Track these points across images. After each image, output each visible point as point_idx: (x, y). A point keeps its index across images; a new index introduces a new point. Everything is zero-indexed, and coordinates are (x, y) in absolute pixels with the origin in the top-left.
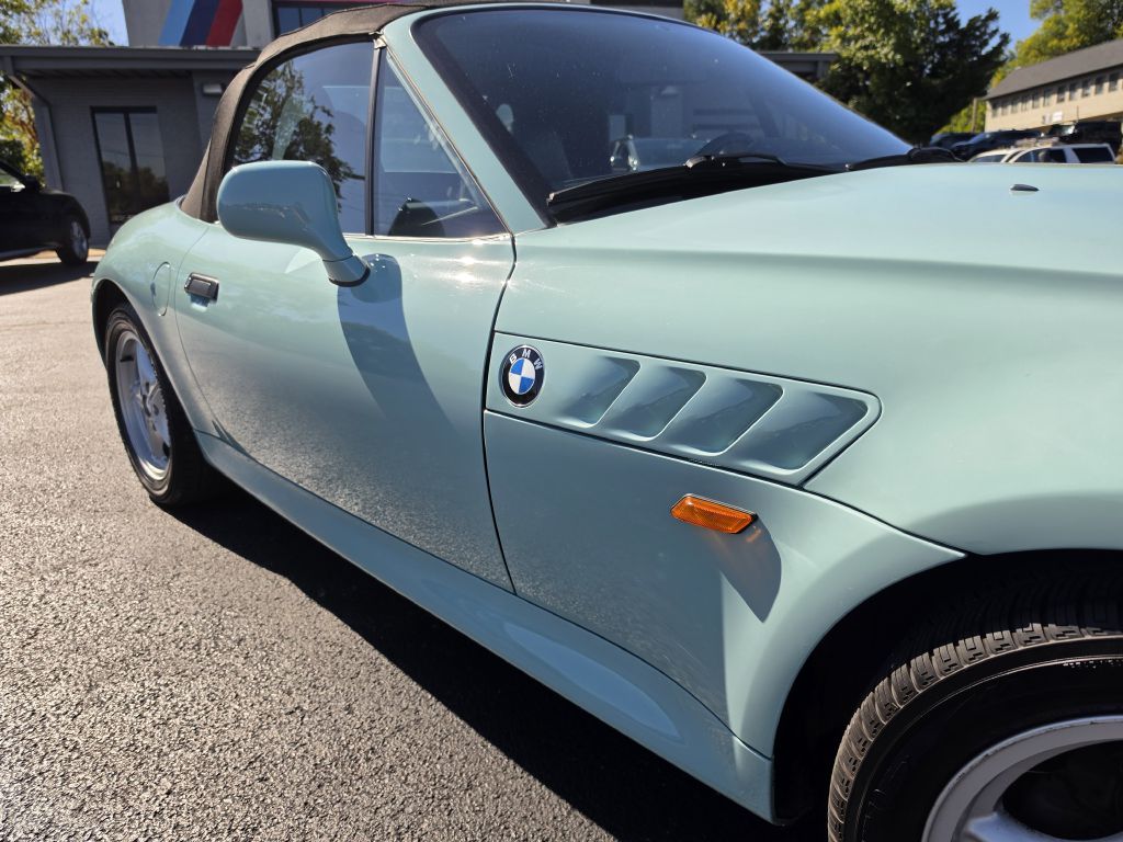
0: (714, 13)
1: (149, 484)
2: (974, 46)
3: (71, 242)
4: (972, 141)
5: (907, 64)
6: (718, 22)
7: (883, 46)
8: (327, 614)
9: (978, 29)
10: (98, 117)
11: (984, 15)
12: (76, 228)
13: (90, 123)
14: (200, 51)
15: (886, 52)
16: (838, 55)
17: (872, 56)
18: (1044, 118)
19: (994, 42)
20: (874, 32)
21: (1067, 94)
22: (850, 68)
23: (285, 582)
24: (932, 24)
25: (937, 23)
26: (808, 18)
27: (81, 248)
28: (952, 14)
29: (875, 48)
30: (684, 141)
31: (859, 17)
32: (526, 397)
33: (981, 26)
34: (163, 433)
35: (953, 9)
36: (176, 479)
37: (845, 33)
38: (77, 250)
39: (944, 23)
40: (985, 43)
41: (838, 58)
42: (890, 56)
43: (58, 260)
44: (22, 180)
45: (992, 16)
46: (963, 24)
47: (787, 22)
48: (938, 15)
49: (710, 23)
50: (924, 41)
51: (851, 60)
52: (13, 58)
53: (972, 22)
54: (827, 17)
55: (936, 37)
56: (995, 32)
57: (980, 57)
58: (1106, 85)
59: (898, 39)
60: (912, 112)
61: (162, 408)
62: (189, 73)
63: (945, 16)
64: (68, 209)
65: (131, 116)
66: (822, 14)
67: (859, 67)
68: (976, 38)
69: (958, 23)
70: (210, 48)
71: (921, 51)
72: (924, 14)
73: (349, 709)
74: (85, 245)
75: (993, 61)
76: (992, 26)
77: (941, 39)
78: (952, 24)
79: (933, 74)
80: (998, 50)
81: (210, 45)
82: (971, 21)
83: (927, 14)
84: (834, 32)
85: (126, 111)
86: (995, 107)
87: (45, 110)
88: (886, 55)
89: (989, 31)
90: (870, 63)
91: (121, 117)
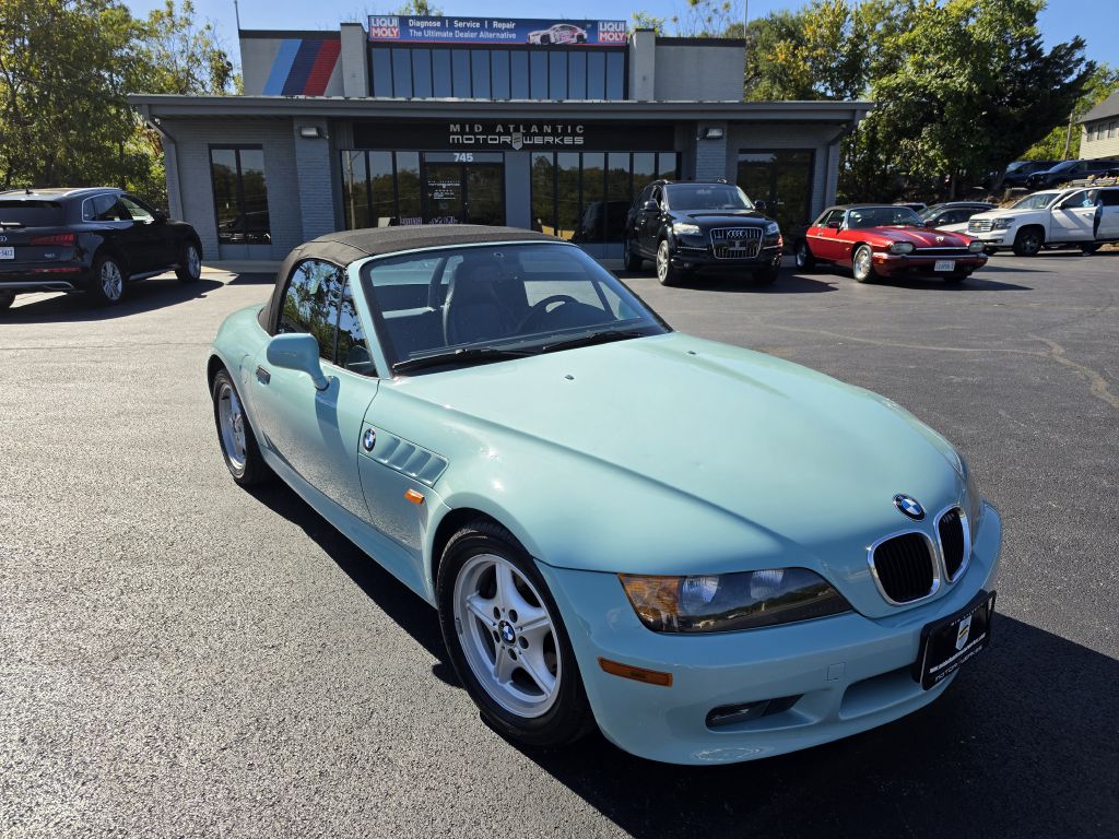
0: (793, 37)
1: (234, 471)
2: (1059, 74)
3: (187, 265)
4: (1051, 171)
5: (983, 92)
6: (796, 48)
7: (959, 75)
8: (315, 544)
9: (1061, 57)
10: (214, 151)
11: (1070, 43)
12: (192, 251)
13: (208, 157)
14: (300, 100)
15: (960, 81)
16: (914, 83)
17: (947, 85)
19: (1083, 68)
20: (952, 61)
22: (924, 95)
23: (298, 528)
24: (1013, 53)
25: (1019, 50)
26: (887, 44)
27: (195, 267)
28: (1036, 42)
29: (951, 77)
30: (714, 187)
31: (936, 45)
32: (370, 449)
33: (1067, 54)
34: (242, 443)
35: (1037, 37)
36: (248, 469)
37: (923, 61)
38: (192, 270)
39: (1027, 51)
40: (1070, 72)
41: (912, 86)
42: (965, 85)
43: (174, 277)
44: (153, 214)
45: (1078, 44)
46: (1047, 53)
47: (869, 46)
48: (1021, 43)
49: (788, 48)
50: (1005, 70)
51: (925, 87)
52: (150, 106)
53: (1057, 50)
54: (906, 45)
55: (1018, 66)
56: (1082, 59)
57: (1063, 85)
59: (974, 67)
60: (987, 141)
61: (243, 430)
62: (291, 118)
63: (1028, 44)
64: (188, 236)
65: (241, 152)
66: (900, 42)
67: (932, 96)
68: (1061, 67)
69: (1040, 52)
70: (309, 98)
71: (1000, 80)
72: (1006, 42)
74: (198, 265)
75: (1076, 89)
76: (1078, 55)
77: (1023, 67)
78: (1034, 53)
79: (1013, 103)
80: (1082, 79)
81: (309, 95)
82: (1055, 48)
83: (1010, 41)
84: (912, 58)
85: (237, 148)
86: (1090, 131)
87: (173, 145)
88: (961, 84)
89: (1074, 59)
90: (945, 93)
91: (233, 152)
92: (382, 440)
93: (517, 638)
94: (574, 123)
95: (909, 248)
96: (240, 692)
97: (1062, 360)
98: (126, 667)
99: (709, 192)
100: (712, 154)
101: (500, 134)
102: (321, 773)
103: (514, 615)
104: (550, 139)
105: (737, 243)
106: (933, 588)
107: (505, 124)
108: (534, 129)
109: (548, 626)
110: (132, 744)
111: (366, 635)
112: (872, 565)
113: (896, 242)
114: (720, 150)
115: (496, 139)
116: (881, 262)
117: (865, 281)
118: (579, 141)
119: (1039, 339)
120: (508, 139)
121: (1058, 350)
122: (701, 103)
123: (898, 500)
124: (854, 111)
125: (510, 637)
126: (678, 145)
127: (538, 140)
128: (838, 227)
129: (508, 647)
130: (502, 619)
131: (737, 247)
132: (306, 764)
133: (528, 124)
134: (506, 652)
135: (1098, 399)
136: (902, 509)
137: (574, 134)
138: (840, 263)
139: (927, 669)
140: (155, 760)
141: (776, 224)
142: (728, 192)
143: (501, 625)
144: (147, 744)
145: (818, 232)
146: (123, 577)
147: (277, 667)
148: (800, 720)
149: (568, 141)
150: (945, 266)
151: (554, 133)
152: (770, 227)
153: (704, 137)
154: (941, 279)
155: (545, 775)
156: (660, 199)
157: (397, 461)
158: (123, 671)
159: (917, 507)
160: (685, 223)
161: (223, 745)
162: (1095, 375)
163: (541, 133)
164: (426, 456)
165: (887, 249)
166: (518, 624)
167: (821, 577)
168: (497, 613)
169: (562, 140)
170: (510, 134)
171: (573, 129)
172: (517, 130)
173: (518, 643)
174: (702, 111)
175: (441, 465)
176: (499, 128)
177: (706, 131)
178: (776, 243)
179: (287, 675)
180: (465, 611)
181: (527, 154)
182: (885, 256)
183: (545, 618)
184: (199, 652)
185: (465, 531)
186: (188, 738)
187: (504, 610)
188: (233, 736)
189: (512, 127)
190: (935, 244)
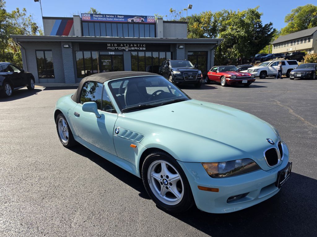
0: (198, 21)
1: (63, 143)
2: (267, 32)
4: (266, 56)
5: (248, 36)
6: (199, 24)
7: (242, 31)
8: (94, 163)
9: (267, 27)
10: (37, 52)
11: (269, 24)
12: (32, 81)
13: (35, 53)
14: (64, 37)
15: (242, 33)
16: (231, 33)
17: (239, 34)
18: (287, 49)
19: (272, 30)
20: (240, 28)
21: (293, 43)
22: (233, 37)
23: (87, 158)
24: (255, 26)
25: (256, 25)
26: (223, 23)
27: (33, 86)
28: (260, 23)
29: (240, 32)
30: (183, 61)
31: (236, 24)
32: (117, 134)
33: (268, 27)
34: (67, 134)
35: (261, 22)
36: (69, 143)
37: (233, 28)
38: (32, 86)
39: (258, 26)
40: (269, 31)
41: (230, 34)
42: (244, 34)
43: (27, 88)
44: (20, 70)
45: (271, 24)
46: (263, 26)
47: (218, 24)
48: (257, 24)
49: (197, 24)
50: (253, 30)
51: (234, 35)
52: (17, 38)
53: (266, 25)
54: (228, 23)
55: (256, 29)
56: (272, 28)
57: (268, 35)
58: (304, 41)
59: (246, 29)
60: (250, 49)
62: (60, 42)
63: (259, 24)
64: (31, 76)
65: (45, 52)
66: (226, 23)
67: (236, 37)
68: (267, 30)
69: (262, 26)
70: (66, 36)
71: (252, 33)
73: (97, 174)
74: (34, 85)
75: (271, 36)
76: (271, 27)
77: (258, 30)
78: (260, 26)
79: (256, 39)
80: (272, 33)
83: (254, 23)
84: (230, 27)
85: (44, 51)
86: (274, 46)
87: (24, 50)
88: (243, 34)
89: (270, 28)
90: (239, 36)
91: (43, 52)
92: (122, 131)
93: (169, 183)
94: (143, 44)
95: (235, 77)
96: (85, 205)
97: (280, 105)
98: (47, 201)
99: (182, 63)
100: (181, 52)
101: (122, 47)
102: (116, 226)
103: (167, 177)
104: (136, 48)
105: (191, 76)
106: (278, 162)
107: (123, 44)
108: (132, 45)
109: (179, 178)
110: (56, 223)
111: (116, 187)
112: (265, 157)
113: (232, 76)
114: (183, 51)
115: (121, 48)
116: (228, 81)
117: (224, 86)
118: (144, 49)
119: (273, 100)
120: (124, 48)
121: (279, 102)
122: (177, 39)
123: (267, 140)
124: (218, 41)
125: (166, 183)
126: (171, 50)
127: (133, 48)
128: (216, 72)
129: (165, 186)
130: (163, 178)
131: (191, 77)
132: (110, 223)
133: (130, 44)
134: (165, 188)
135: (292, 115)
136: (269, 142)
137: (143, 47)
138: (217, 81)
139: (279, 183)
140: (64, 226)
141: (200, 71)
142: (186, 63)
143: (163, 180)
144: (61, 222)
145: (210, 73)
146: (38, 175)
147: (93, 197)
148: (249, 199)
149: (141, 49)
150: (245, 81)
151: (137, 47)
152: (199, 72)
153: (179, 48)
154: (243, 85)
155: (179, 221)
156: (168, 64)
157: (127, 136)
158: (47, 202)
159: (272, 141)
160: (176, 71)
161: (84, 221)
162: (289, 108)
163: (134, 47)
164: (137, 134)
165: (230, 77)
166: (169, 179)
167: (253, 160)
168: (162, 177)
169: (139, 49)
170: (125, 47)
171: (143, 45)
172: (127, 46)
173: (169, 184)
174: (178, 41)
175: (142, 137)
176: (122, 45)
177: (179, 46)
178: (201, 76)
179: (97, 199)
180: (151, 177)
181: (129, 52)
182: (229, 79)
183: (178, 176)
184: (69, 195)
185: (152, 154)
186: (73, 220)
187: (164, 176)
188: (86, 218)
189: (125, 45)
190: (242, 76)
